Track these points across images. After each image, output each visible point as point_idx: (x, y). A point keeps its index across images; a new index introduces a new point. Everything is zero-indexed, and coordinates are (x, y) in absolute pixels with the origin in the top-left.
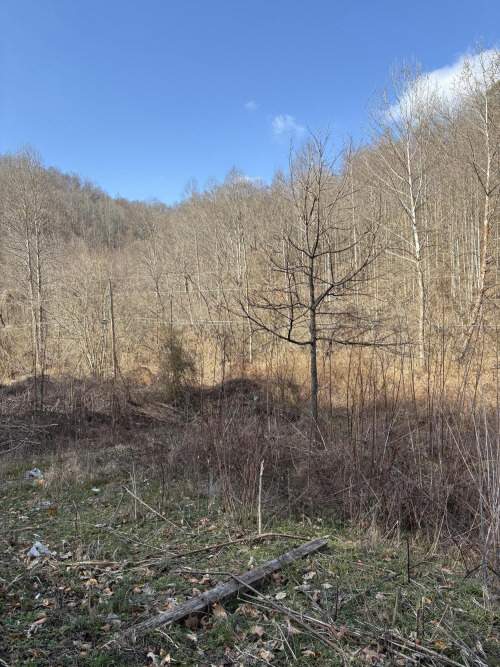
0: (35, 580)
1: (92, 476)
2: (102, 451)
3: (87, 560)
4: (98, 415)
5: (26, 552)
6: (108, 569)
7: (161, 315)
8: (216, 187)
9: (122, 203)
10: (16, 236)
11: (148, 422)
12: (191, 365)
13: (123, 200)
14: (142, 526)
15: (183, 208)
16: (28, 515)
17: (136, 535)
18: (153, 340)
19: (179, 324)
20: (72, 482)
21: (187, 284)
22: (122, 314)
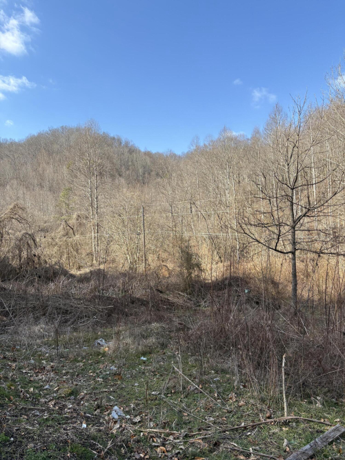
0: (122, 446)
1: (140, 348)
2: (144, 327)
3: (154, 428)
4: (138, 299)
5: (109, 414)
6: (171, 438)
7: (174, 229)
8: (212, 141)
9: (148, 154)
10: (82, 178)
11: (171, 306)
12: (198, 265)
13: (149, 152)
14: (186, 397)
15: (189, 156)
16: (103, 378)
17: (183, 405)
18: (168, 245)
19: (186, 235)
20: (127, 350)
21: (191, 208)
22: (149, 228)
